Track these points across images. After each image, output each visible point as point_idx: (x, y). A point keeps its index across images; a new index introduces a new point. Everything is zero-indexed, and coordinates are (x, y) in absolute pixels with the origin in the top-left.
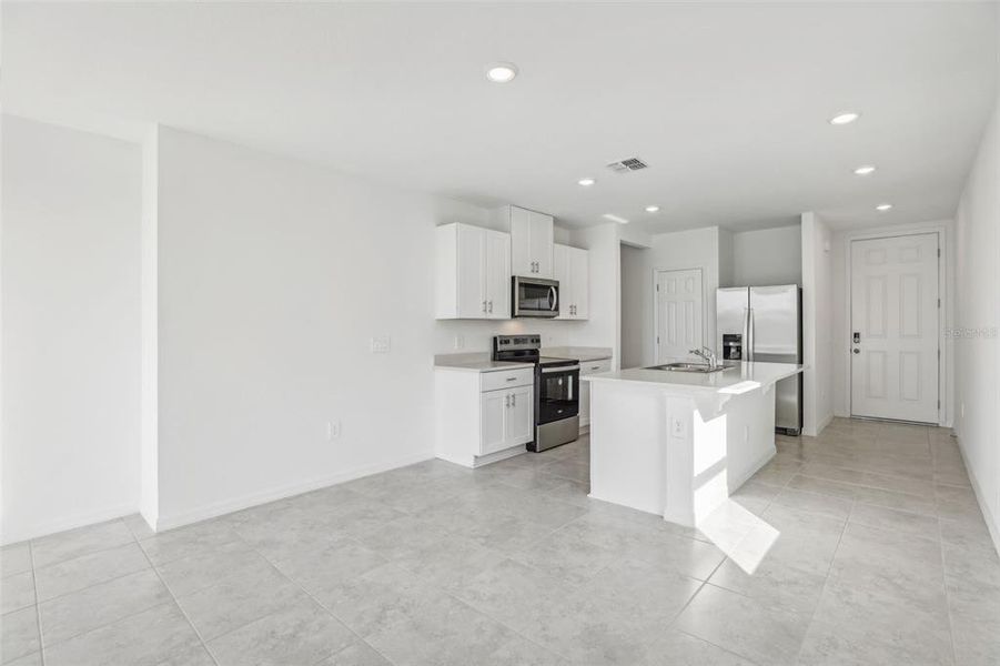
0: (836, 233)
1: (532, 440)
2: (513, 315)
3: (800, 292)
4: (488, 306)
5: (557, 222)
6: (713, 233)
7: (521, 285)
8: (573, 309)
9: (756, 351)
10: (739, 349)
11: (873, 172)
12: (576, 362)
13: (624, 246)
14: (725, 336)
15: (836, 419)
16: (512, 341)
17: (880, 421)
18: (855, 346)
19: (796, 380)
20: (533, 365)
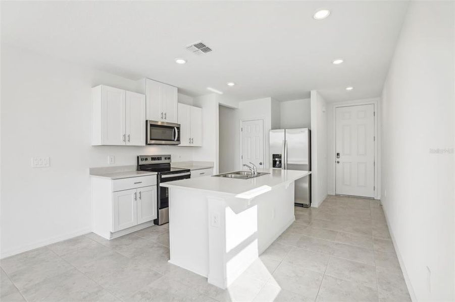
0: (329, 103)
1: (157, 218)
2: (146, 143)
3: (310, 132)
4: (126, 137)
5: (180, 91)
6: (268, 102)
7: (151, 125)
8: (191, 140)
9: (288, 163)
10: (280, 162)
11: (341, 63)
12: (189, 171)
13: (220, 106)
14: (274, 155)
15: (329, 196)
16: (149, 159)
17: (349, 197)
18: (337, 160)
19: (308, 179)
20: (157, 173)
